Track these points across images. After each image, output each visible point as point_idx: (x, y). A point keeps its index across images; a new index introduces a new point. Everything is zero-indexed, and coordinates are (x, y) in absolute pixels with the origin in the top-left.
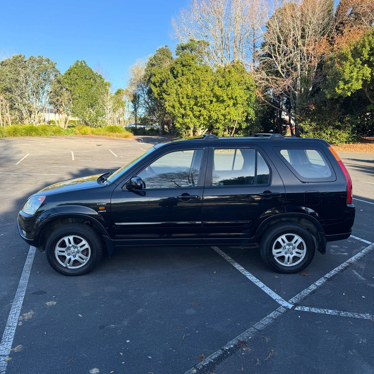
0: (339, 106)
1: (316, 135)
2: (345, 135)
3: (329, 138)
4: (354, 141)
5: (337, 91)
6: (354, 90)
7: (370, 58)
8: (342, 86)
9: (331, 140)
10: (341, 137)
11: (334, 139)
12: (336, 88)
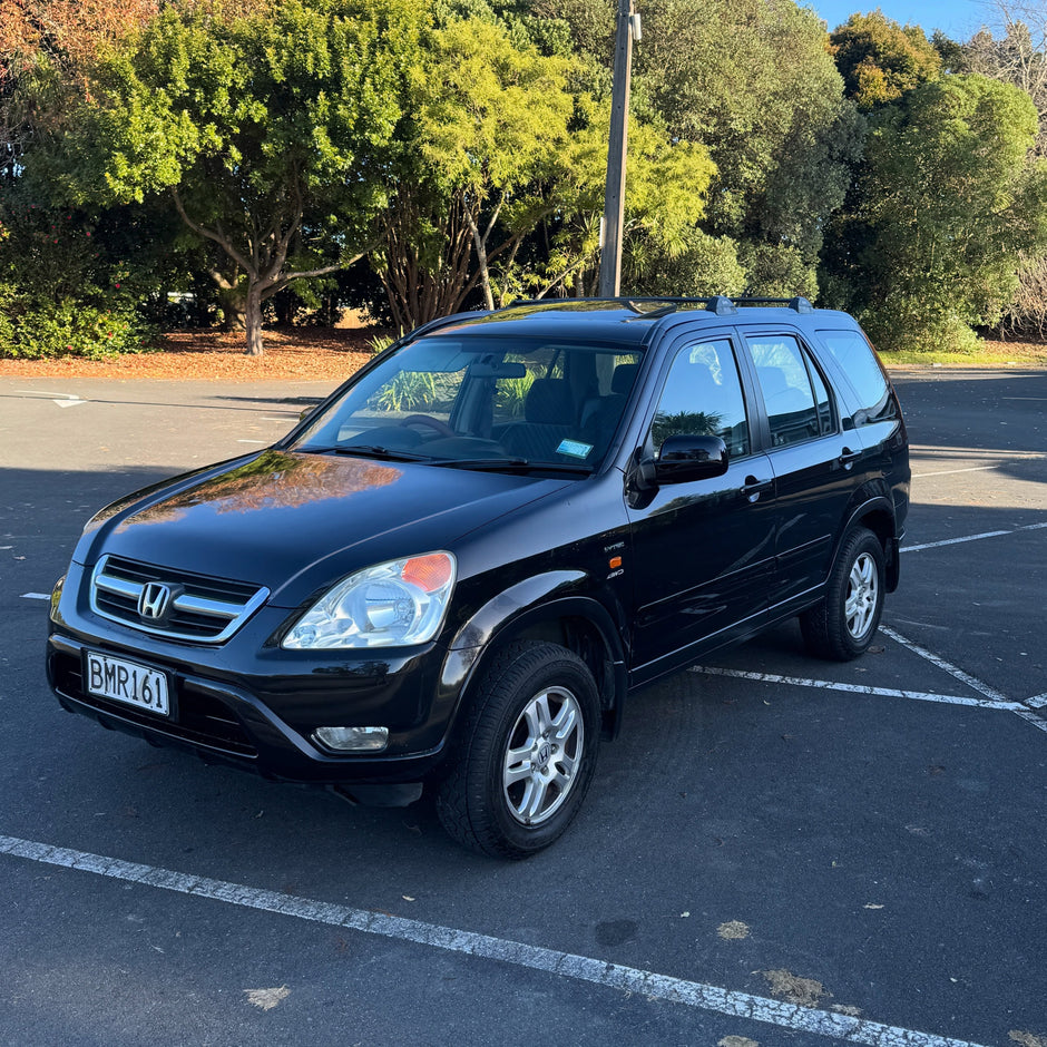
0: (93, 234)
1: (22, 328)
2: (119, 327)
3: (68, 335)
4: (145, 346)
5: (112, 185)
6: (162, 185)
7: (193, 93)
8: (123, 171)
9: (79, 344)
10: (109, 334)
11: (87, 341)
12: (107, 175)
